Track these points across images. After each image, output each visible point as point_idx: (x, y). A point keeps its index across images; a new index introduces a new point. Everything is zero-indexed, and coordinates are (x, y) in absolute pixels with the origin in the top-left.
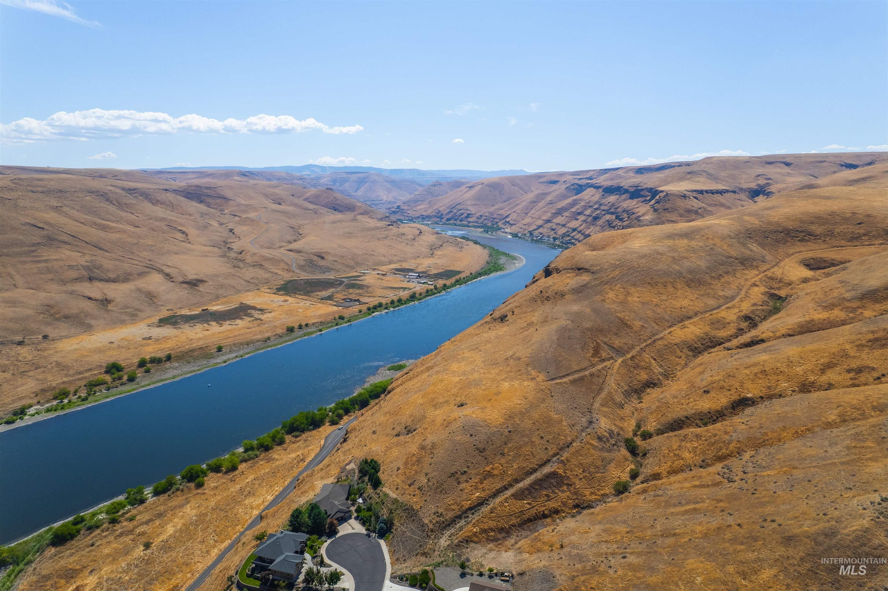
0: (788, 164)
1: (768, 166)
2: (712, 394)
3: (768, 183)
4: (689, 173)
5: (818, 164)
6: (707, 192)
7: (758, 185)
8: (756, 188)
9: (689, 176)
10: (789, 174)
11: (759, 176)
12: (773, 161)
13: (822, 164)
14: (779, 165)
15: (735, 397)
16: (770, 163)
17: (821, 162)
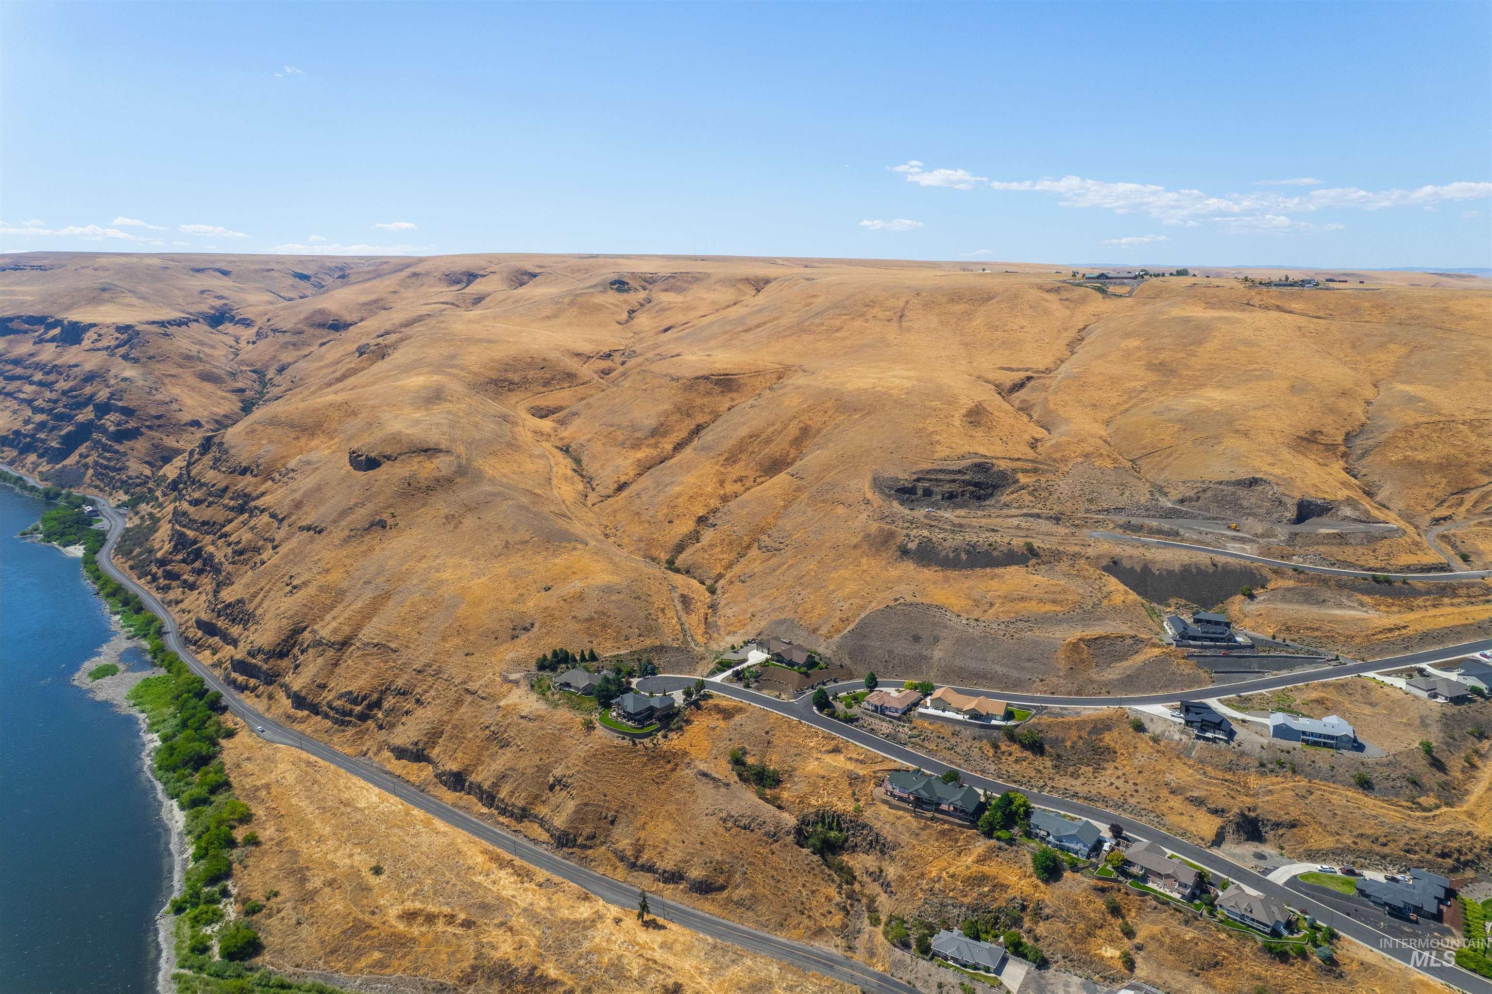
0: (225, 273)
1: (198, 275)
2: (676, 522)
3: (225, 305)
4: (104, 290)
5: (266, 274)
6: (169, 323)
7: (212, 307)
8: (213, 312)
9: (106, 295)
10: (242, 290)
11: (202, 292)
12: (201, 267)
13: (270, 273)
14: (211, 272)
15: (694, 519)
16: (198, 271)
17: (268, 270)
